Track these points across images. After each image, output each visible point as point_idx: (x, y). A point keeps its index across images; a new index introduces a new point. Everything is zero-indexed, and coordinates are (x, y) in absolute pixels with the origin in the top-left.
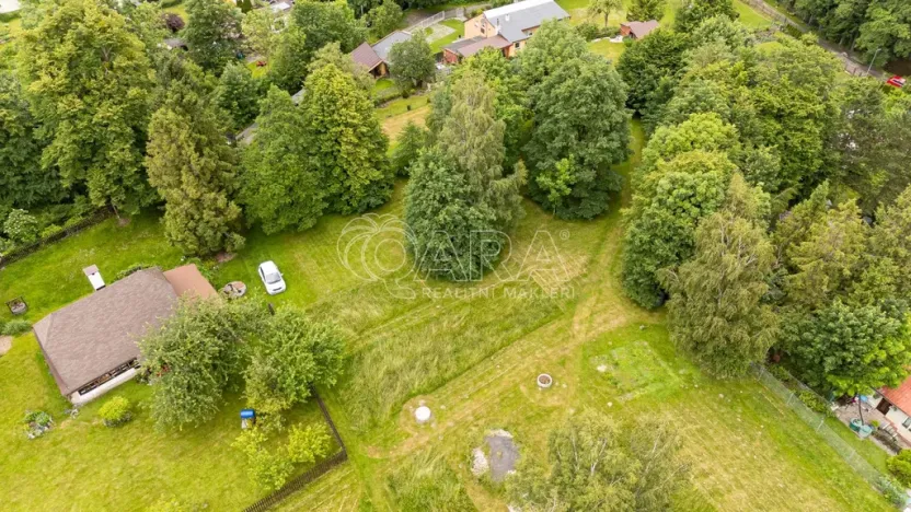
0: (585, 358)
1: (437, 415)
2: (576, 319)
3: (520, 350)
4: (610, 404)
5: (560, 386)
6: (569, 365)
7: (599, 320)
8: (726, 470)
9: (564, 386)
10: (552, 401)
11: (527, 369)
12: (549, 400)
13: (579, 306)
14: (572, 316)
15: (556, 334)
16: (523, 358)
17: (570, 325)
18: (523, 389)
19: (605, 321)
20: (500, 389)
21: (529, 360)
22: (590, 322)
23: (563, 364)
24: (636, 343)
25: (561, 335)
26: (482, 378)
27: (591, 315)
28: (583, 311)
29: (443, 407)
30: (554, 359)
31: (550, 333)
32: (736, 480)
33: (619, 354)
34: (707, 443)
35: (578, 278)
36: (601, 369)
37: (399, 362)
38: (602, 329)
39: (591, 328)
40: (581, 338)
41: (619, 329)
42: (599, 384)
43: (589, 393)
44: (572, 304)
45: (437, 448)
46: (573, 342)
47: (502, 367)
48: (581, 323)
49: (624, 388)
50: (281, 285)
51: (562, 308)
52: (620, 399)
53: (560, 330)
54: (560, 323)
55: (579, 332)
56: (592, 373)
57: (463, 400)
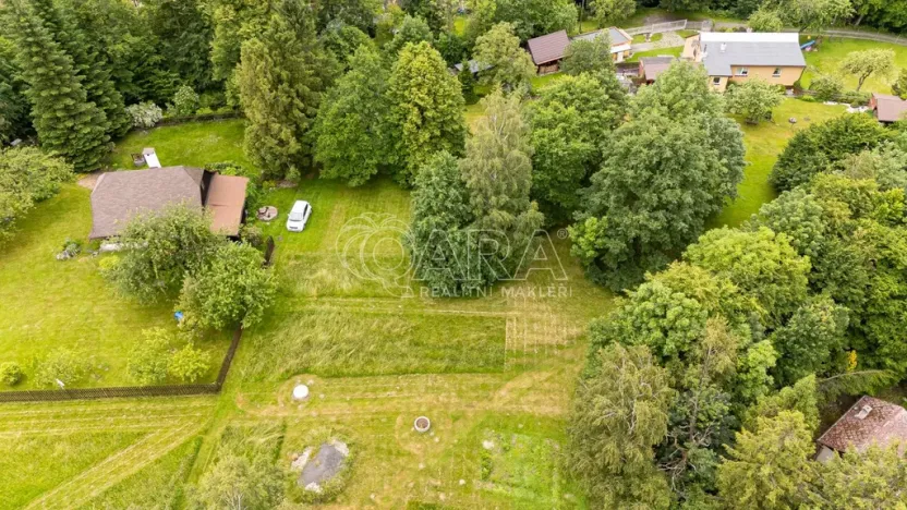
0: (482, 426)
1: (311, 401)
2: (510, 384)
3: (430, 384)
4: (462, 482)
5: (432, 438)
6: (459, 424)
7: (532, 398)
9: (437, 440)
10: (413, 447)
11: (420, 405)
12: (411, 444)
13: (525, 374)
14: (508, 380)
15: (475, 389)
16: (426, 392)
17: (498, 387)
18: (399, 419)
19: (536, 403)
20: (381, 409)
21: (430, 397)
22: (522, 395)
23: (456, 419)
24: (547, 441)
25: (481, 393)
26: (374, 390)
27: (528, 389)
28: (525, 381)
29: (322, 396)
30: (452, 410)
31: (472, 383)
33: (521, 442)
35: (551, 347)
36: (487, 445)
37: (323, 337)
38: (526, 408)
39: (517, 402)
40: (497, 405)
41: (544, 418)
42: (471, 458)
43: (452, 460)
44: (520, 368)
45: (284, 427)
46: (485, 404)
47: (401, 390)
48: (511, 391)
49: (492, 476)
50: (300, 226)
51: (506, 366)
52: (477, 484)
53: (484, 387)
54: (490, 380)
55: (500, 398)
56: (474, 444)
57: (342, 400)
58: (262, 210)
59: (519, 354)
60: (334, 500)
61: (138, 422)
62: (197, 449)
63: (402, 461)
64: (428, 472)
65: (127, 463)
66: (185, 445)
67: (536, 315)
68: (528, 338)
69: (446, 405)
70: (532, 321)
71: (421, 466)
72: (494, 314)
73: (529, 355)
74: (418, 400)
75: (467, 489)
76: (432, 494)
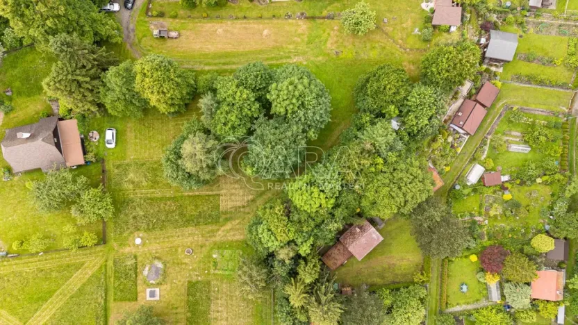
0: (212, 249)
1: (143, 244)
2: (222, 229)
3: (190, 232)
4: (206, 272)
5: (193, 256)
6: (203, 249)
7: (232, 233)
8: (227, 313)
9: (195, 257)
10: (187, 261)
13: (229, 222)
14: (222, 226)
15: (208, 232)
16: (189, 236)
17: (218, 230)
18: (180, 250)
19: (233, 235)
20: (172, 245)
21: (190, 239)
22: (228, 232)
23: (202, 247)
24: (237, 251)
25: (211, 234)
26: (168, 237)
27: (231, 229)
28: (228, 226)
29: (147, 241)
30: (200, 243)
31: (207, 230)
32: (227, 318)
33: (227, 253)
34: (229, 301)
35: (239, 207)
36: (214, 256)
37: (141, 213)
38: (229, 238)
39: (225, 236)
40: (218, 239)
41: (236, 241)
42: (209, 262)
43: (202, 264)
44: (227, 220)
45: (135, 257)
46: (213, 239)
47: (178, 236)
48: (223, 231)
49: (218, 267)
50: (113, 146)
51: (221, 220)
52: (212, 271)
53: (212, 231)
54: (214, 227)
55: (219, 235)
56: (210, 256)
57: (156, 243)
58: (91, 134)
59: (226, 213)
60: (161, 284)
61: (79, 259)
62: (106, 269)
63: (183, 266)
64: (194, 270)
65: (82, 276)
66: (101, 267)
67: (233, 191)
68: (230, 204)
69: (198, 241)
70: (232, 195)
71: (191, 268)
72: (214, 193)
73: (231, 212)
74: (186, 240)
75: (209, 274)
76: (195, 277)
